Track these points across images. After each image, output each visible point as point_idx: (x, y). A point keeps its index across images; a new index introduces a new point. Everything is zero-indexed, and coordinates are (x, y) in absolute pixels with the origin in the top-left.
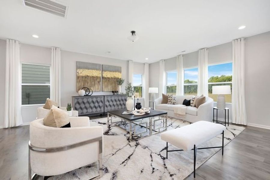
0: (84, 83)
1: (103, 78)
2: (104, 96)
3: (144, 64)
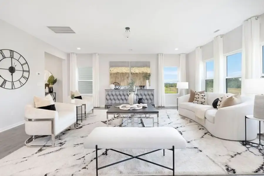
0: (115, 79)
1: (131, 73)
3: (180, 55)
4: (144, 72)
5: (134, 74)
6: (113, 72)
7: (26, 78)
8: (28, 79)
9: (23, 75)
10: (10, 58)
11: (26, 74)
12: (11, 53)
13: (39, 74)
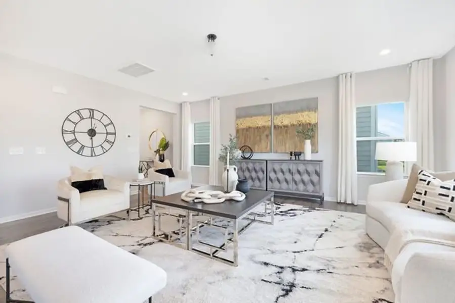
0: (245, 139)
1: (275, 127)
2: (267, 161)
4: (304, 122)
5: (281, 127)
6: (242, 127)
7: (111, 142)
8: (113, 143)
9: (106, 139)
10: (90, 119)
11: (111, 138)
12: (90, 113)
13: (129, 136)
